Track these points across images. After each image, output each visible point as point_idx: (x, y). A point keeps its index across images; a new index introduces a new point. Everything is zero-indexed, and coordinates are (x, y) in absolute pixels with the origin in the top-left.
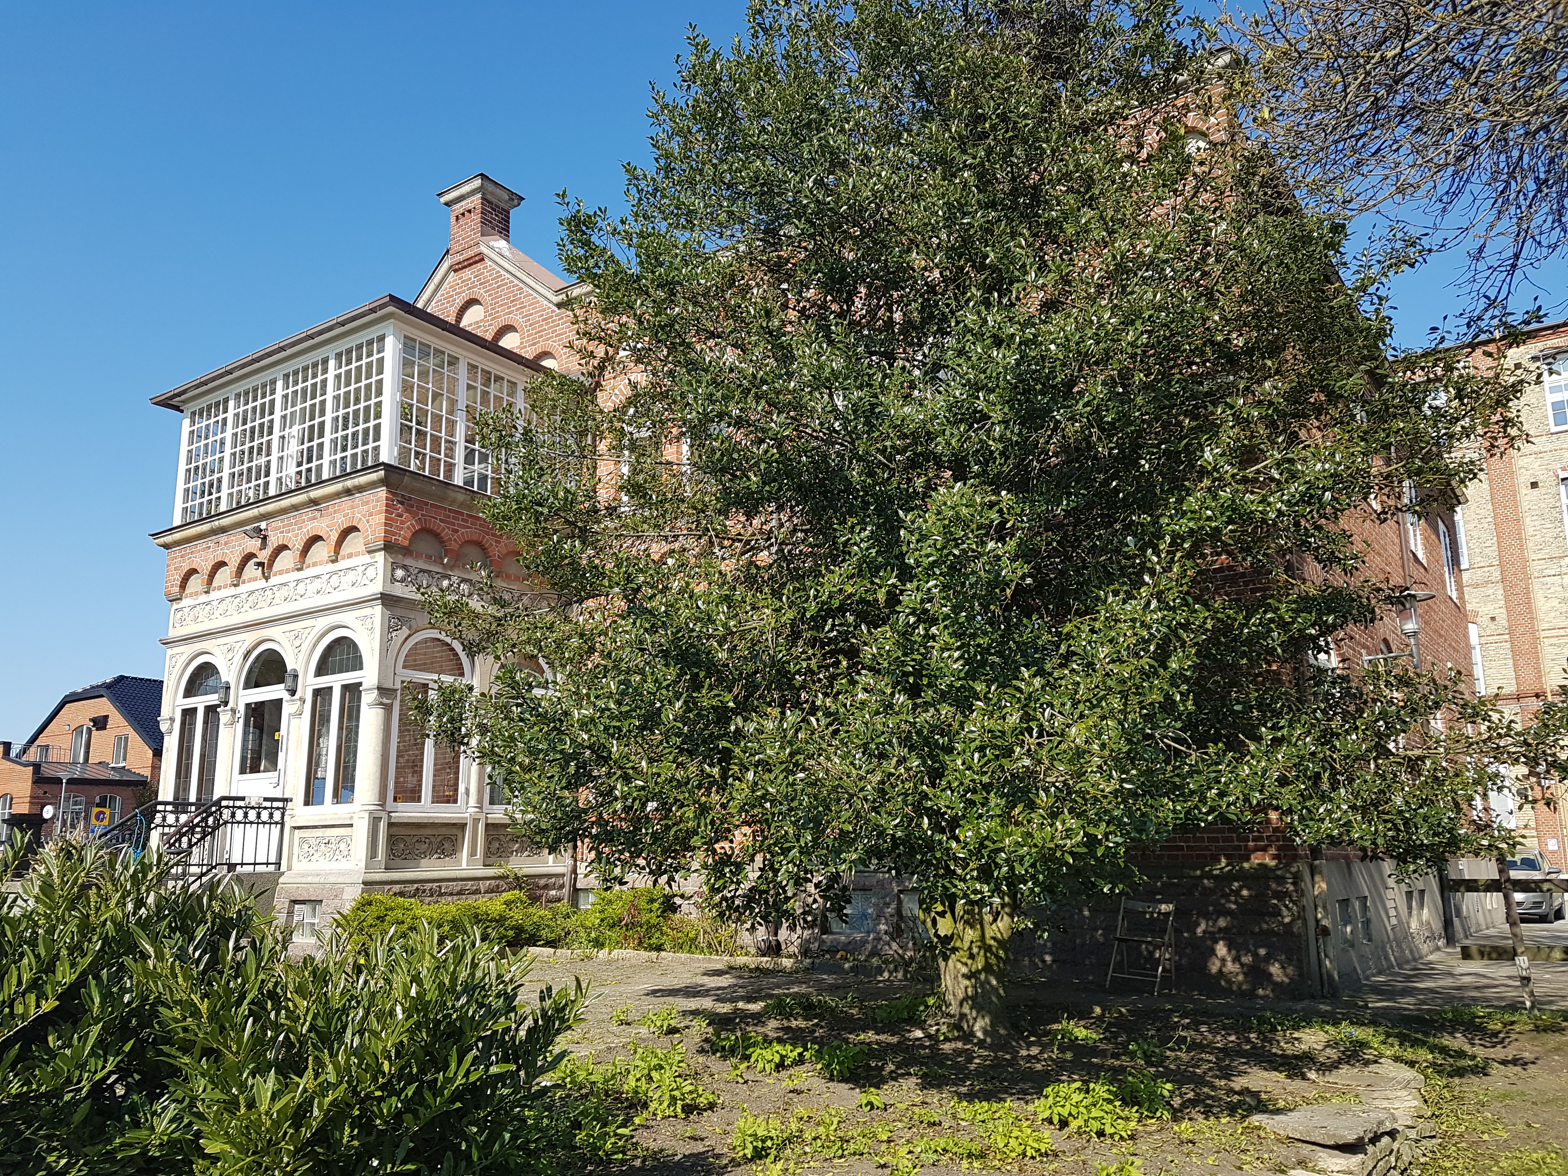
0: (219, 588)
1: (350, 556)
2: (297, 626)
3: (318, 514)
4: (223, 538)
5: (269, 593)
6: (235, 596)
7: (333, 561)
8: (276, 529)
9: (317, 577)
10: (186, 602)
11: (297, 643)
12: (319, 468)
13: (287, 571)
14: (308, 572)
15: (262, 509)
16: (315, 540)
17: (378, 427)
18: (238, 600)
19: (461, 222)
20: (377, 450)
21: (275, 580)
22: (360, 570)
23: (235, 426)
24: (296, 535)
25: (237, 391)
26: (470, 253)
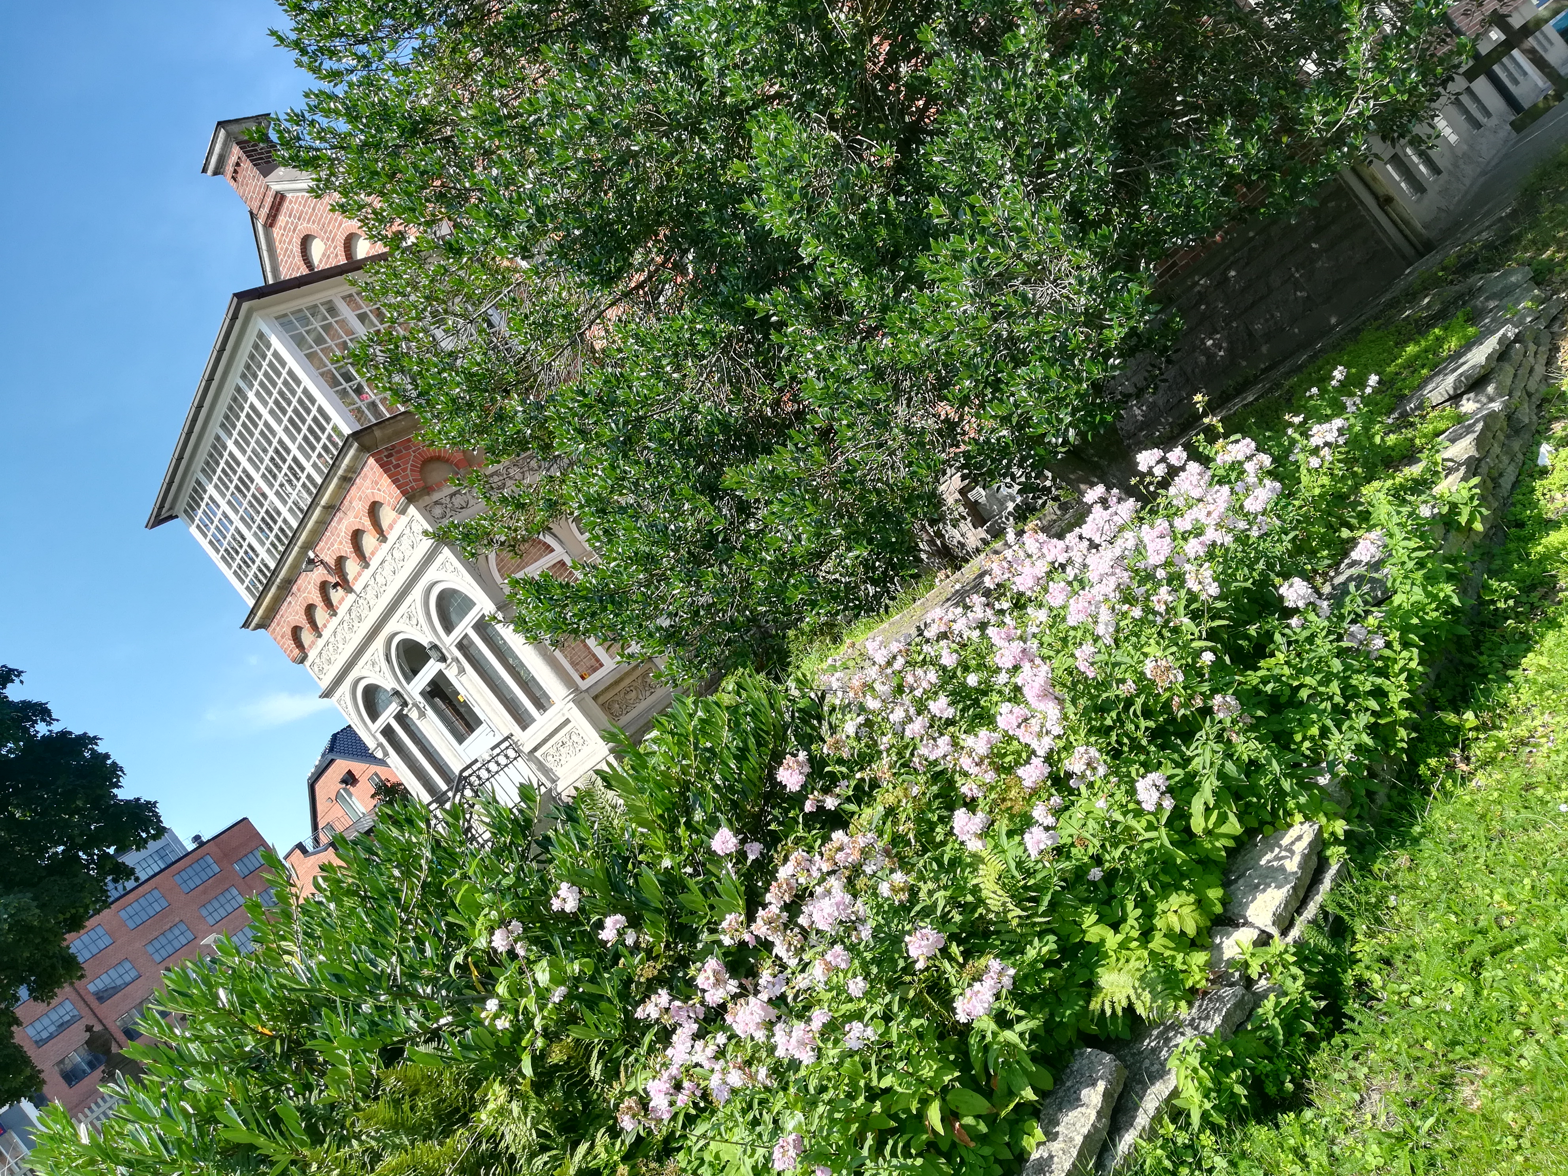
0: (325, 626)
1: (391, 527)
2: (403, 609)
3: (340, 514)
4: (294, 588)
5: (361, 601)
6: (342, 622)
7: (384, 541)
8: (322, 550)
9: (383, 562)
10: (312, 655)
11: (414, 622)
12: (309, 477)
13: (359, 574)
14: (374, 563)
15: (299, 543)
16: (356, 536)
17: (321, 410)
18: (345, 624)
19: (240, 179)
20: (336, 428)
21: (357, 588)
22: (407, 531)
23: (223, 495)
24: (341, 543)
25: (199, 469)
26: (269, 200)
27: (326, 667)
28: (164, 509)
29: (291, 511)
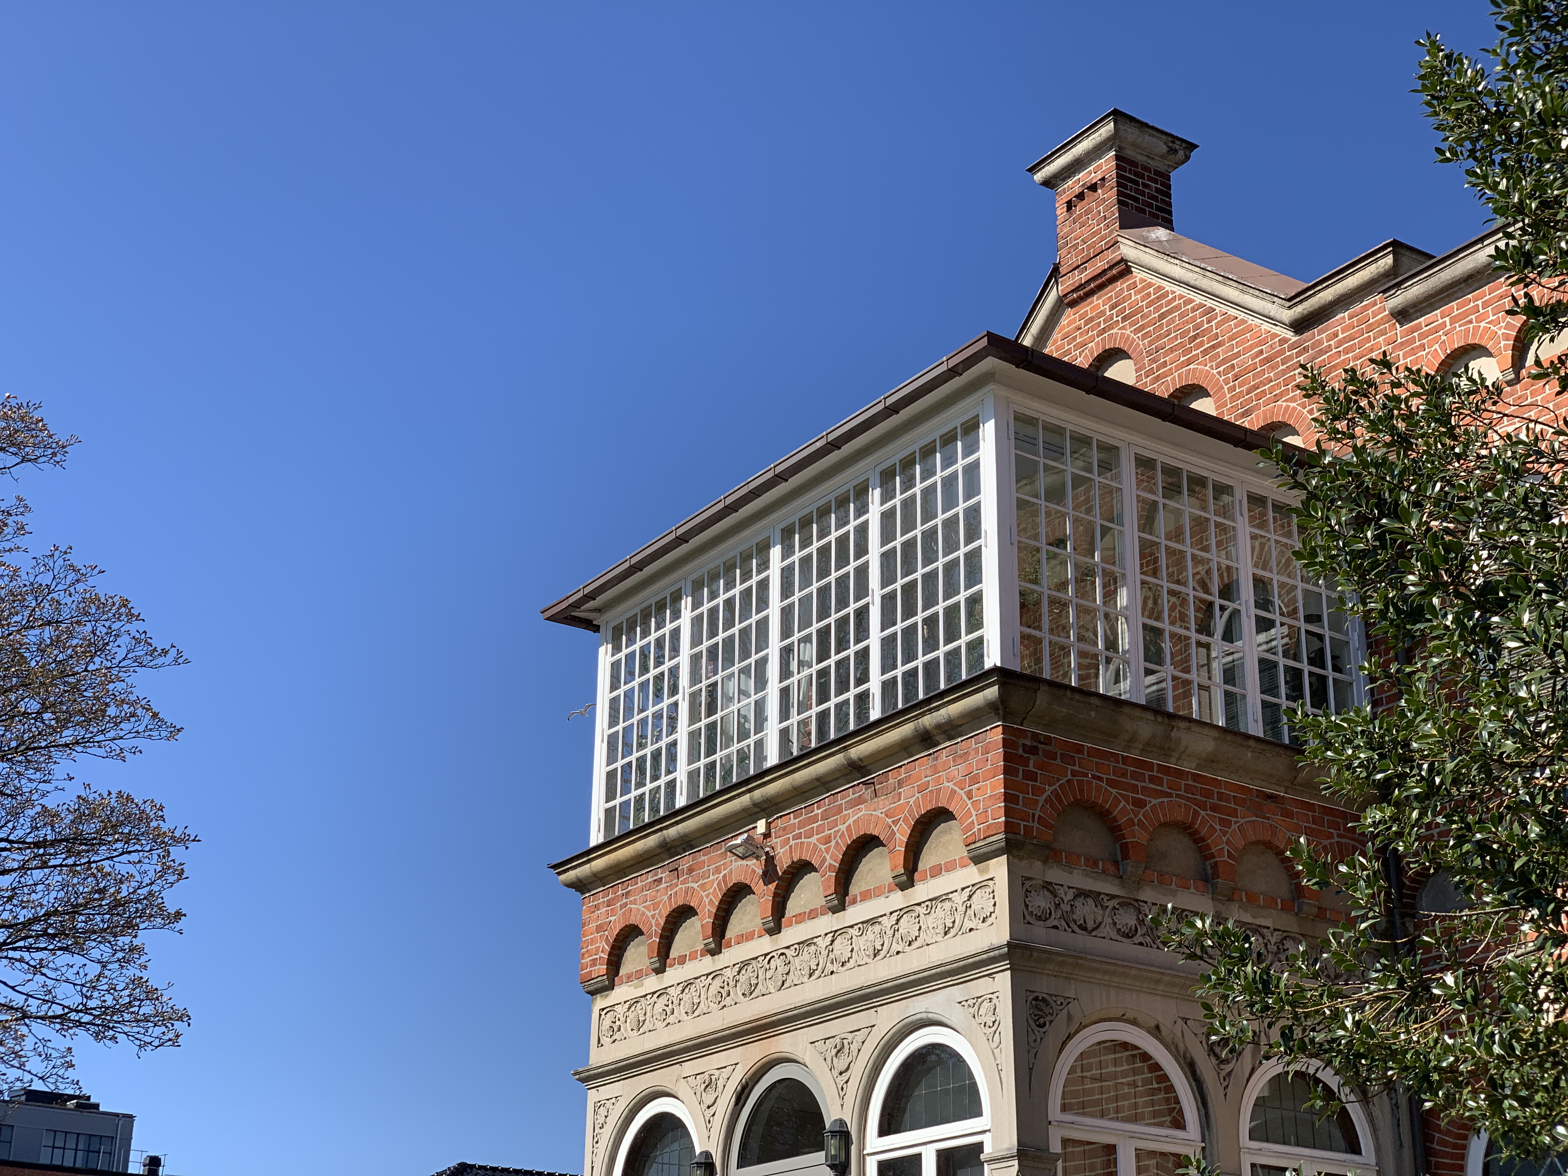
0: (682, 960)
1: (936, 871)
2: (839, 1027)
3: (868, 792)
4: (685, 861)
5: (777, 962)
6: (714, 975)
7: (903, 887)
8: (786, 830)
9: (873, 921)
10: (622, 993)
11: (840, 1064)
12: (863, 699)
13: (812, 915)
14: (854, 914)
15: (758, 794)
16: (863, 845)
17: (975, 602)
18: (718, 982)
19: (1078, 210)
20: (977, 646)
21: (790, 935)
22: (959, 899)
23: (696, 641)
24: (827, 840)
25: (694, 576)
26: (1100, 264)
27: (627, 1030)
28: (591, 604)
29: (784, 734)
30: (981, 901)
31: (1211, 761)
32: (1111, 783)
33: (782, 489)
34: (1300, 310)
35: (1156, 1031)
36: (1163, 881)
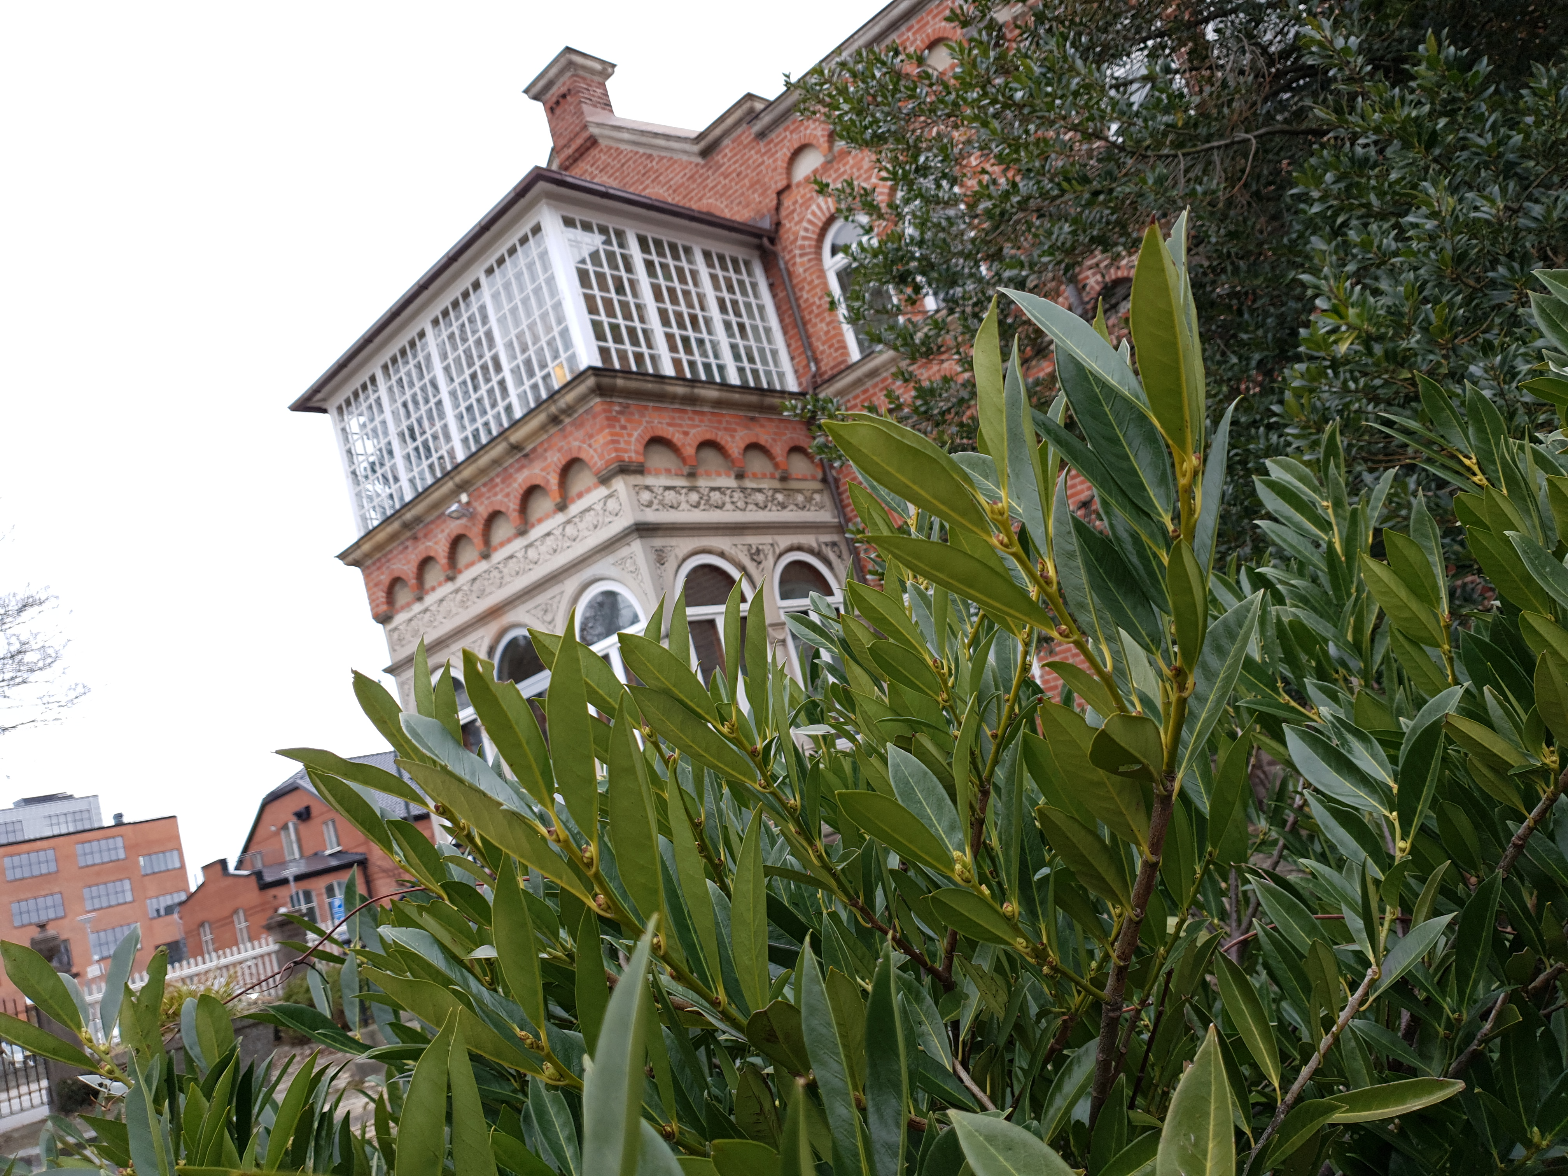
0: (433, 589)
1: (580, 495)
2: (542, 599)
3: (525, 461)
4: (421, 531)
5: (495, 573)
6: (457, 591)
7: (562, 509)
8: (481, 496)
9: (548, 534)
10: (400, 618)
11: (548, 618)
12: (509, 409)
13: (509, 540)
14: (536, 533)
15: (456, 480)
16: (531, 492)
17: (565, 333)
18: (460, 595)
19: (558, 111)
20: (572, 359)
21: (498, 556)
22: (598, 507)
23: (393, 400)
24: (507, 495)
25: (382, 362)
26: (579, 141)
27: (408, 637)
28: (319, 396)
29: (465, 440)
30: (612, 504)
31: (718, 403)
32: (669, 424)
33: (425, 295)
34: (703, 144)
35: (722, 555)
36: (708, 474)
